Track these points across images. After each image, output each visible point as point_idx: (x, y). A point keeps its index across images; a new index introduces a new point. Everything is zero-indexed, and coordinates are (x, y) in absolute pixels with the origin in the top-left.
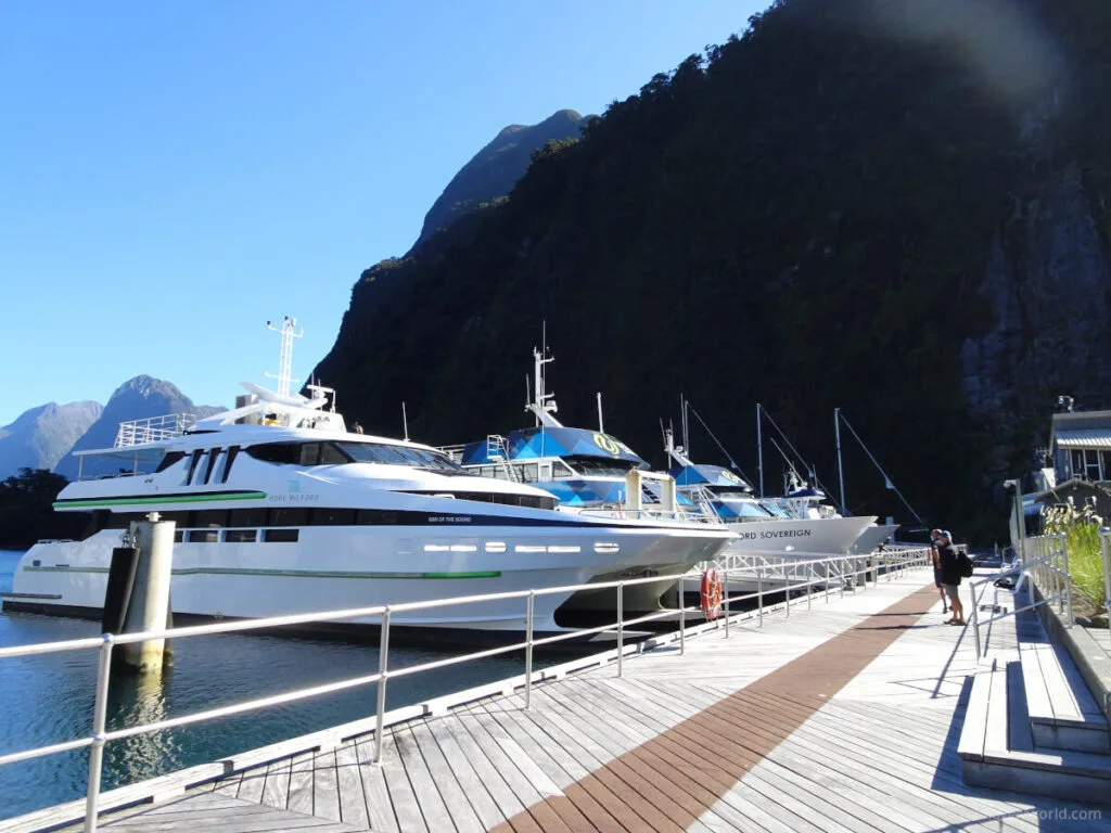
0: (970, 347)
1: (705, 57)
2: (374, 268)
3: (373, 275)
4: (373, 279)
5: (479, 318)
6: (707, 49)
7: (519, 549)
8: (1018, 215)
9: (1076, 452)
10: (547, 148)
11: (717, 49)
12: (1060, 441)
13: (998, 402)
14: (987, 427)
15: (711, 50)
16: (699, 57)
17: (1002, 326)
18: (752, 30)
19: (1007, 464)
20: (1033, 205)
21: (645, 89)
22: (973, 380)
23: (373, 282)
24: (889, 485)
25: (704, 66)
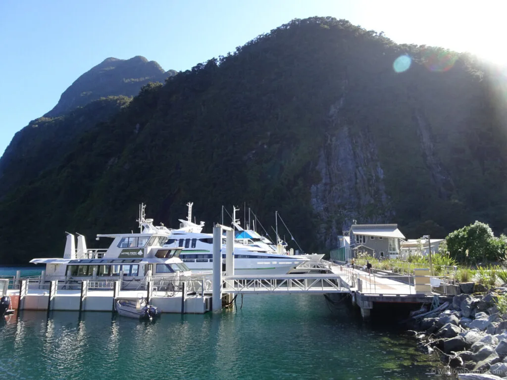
0: (314, 188)
1: (218, 60)
2: (37, 120)
3: (37, 124)
4: (37, 126)
5: (117, 159)
6: (219, 56)
7: (280, 263)
8: (329, 142)
9: (357, 236)
10: (149, 85)
11: (224, 58)
12: (354, 233)
13: (322, 208)
14: (318, 217)
15: (222, 58)
16: (217, 59)
17: (324, 181)
18: (237, 52)
19: (325, 231)
20: (334, 139)
21: (193, 68)
22: (315, 200)
23: (36, 128)
24: (293, 239)
25: (218, 64)
